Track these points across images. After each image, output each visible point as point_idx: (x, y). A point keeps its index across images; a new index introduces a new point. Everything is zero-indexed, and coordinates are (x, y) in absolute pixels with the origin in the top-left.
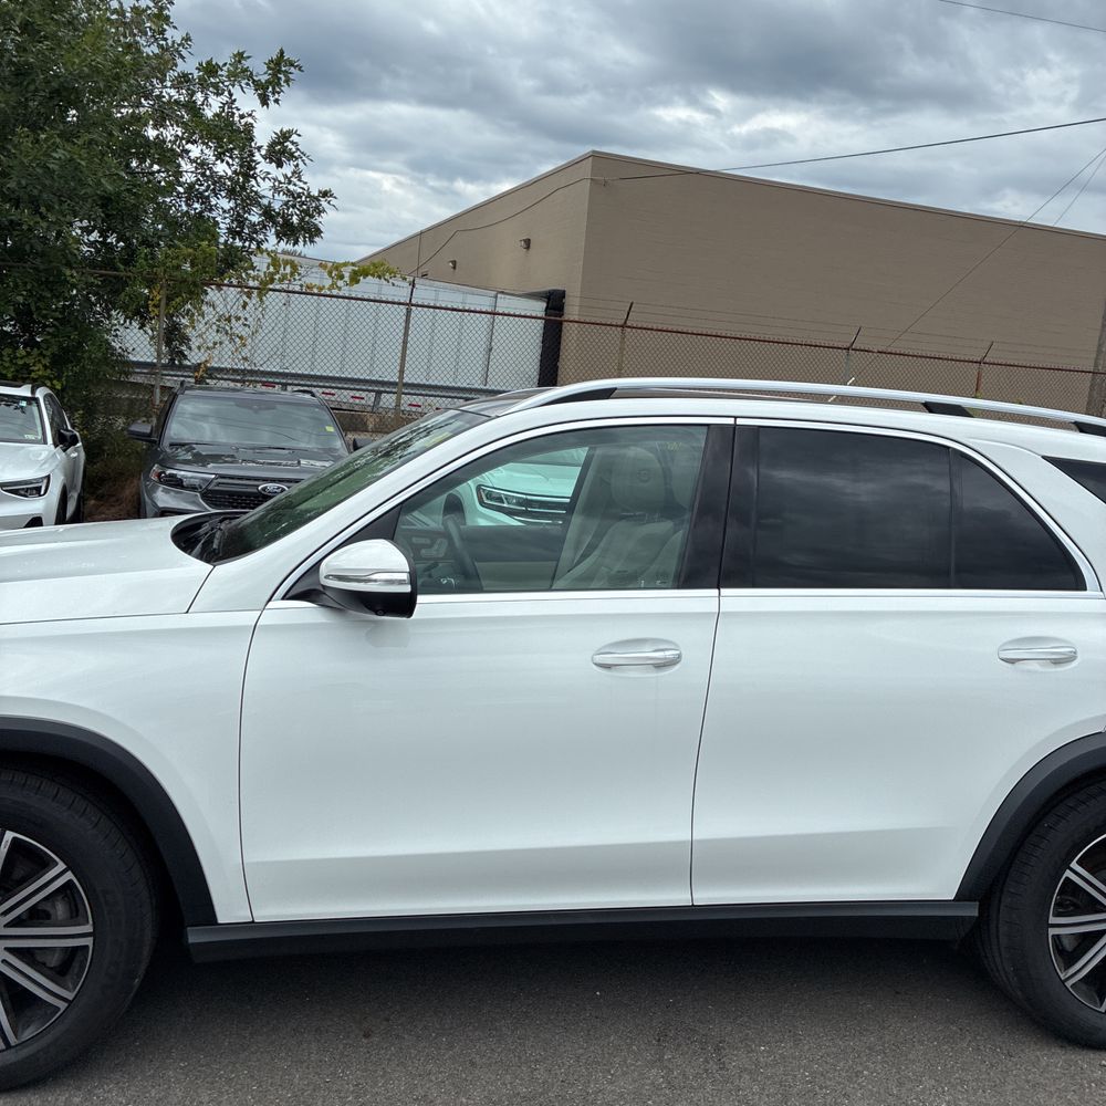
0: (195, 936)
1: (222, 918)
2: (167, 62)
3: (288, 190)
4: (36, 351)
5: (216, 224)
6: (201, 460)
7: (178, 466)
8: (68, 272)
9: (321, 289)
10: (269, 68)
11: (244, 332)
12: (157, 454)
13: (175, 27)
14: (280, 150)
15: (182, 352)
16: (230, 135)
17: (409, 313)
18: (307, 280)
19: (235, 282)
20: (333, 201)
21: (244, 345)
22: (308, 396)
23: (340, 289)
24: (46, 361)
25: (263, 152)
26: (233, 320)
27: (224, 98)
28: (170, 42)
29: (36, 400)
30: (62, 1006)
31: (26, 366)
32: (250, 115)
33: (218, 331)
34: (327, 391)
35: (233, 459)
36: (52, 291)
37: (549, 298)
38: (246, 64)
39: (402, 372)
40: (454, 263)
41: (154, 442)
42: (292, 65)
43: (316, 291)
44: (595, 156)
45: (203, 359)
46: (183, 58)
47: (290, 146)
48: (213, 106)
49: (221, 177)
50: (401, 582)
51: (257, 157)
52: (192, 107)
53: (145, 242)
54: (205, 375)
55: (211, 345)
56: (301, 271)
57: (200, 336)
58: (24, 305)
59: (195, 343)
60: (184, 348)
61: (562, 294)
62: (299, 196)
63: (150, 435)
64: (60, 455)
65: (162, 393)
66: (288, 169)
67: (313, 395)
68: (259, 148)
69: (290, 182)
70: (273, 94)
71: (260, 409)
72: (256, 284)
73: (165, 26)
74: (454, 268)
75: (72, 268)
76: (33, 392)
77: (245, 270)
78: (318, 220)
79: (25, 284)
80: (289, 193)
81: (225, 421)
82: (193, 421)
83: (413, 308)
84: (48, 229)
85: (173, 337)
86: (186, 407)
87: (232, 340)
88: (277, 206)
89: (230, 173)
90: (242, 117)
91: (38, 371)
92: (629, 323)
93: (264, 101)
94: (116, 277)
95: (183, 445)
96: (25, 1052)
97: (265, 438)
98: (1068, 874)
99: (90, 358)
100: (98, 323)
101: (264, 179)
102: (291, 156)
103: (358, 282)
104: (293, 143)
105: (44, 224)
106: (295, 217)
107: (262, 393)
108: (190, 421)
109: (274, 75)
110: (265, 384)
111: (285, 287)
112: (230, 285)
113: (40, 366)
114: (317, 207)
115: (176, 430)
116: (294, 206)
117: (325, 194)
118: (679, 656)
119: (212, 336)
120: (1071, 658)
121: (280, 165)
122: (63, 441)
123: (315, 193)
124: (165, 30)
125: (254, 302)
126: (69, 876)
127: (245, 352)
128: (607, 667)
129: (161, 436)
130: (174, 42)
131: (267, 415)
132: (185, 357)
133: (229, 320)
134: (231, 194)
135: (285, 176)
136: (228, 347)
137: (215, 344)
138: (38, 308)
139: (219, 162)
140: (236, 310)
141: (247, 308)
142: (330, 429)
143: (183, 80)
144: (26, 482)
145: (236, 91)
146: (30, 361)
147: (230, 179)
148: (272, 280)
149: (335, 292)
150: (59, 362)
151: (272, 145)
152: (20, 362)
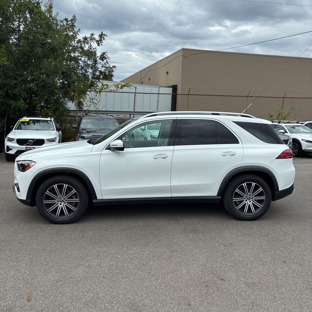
0: (94, 201)
1: (98, 198)
2: (75, 37)
3: (105, 66)
4: (49, 110)
5: (89, 76)
6: (88, 132)
7: (83, 134)
8: (56, 91)
9: (114, 90)
10: (99, 37)
11: (96, 102)
12: (79, 131)
13: (76, 28)
14: (103, 57)
15: (82, 108)
16: (91, 54)
17: (135, 95)
18: (110, 89)
19: (94, 90)
20: (116, 68)
21: (97, 105)
22: (112, 117)
23: (118, 90)
24: (52, 112)
25: (99, 58)
26: (94, 99)
27: (89, 45)
28: (75, 31)
29: (52, 121)
30: (75, 211)
31: (47, 113)
32: (95, 48)
33: (90, 102)
34: (117, 115)
35: (95, 132)
36: (52, 95)
37: (173, 87)
38: (94, 36)
39: (134, 109)
40: (149, 79)
41: (78, 129)
42: (105, 35)
43: (113, 91)
44: (183, 49)
45: (87, 109)
46: (78, 35)
47: (105, 56)
48: (86, 47)
49: (89, 64)
50: (122, 145)
51: (98, 59)
52: (81, 48)
53: (73, 82)
54: (87, 112)
55: (89, 105)
56: (109, 87)
57: (86, 103)
58: (46, 99)
59: (85, 105)
60: (82, 106)
61: (176, 86)
62: (108, 67)
63: (77, 127)
64: (58, 133)
65: (78, 117)
66: (105, 61)
67: (113, 116)
68: (98, 57)
69: (105, 65)
70: (101, 43)
71: (101, 120)
72: (99, 90)
73: (74, 28)
74: (150, 80)
75: (56, 90)
76: (51, 119)
77: (96, 87)
78: (112, 73)
79: (46, 94)
80: (105, 67)
81: (93, 124)
82: (86, 124)
83: (136, 94)
84: (51, 81)
85: (80, 104)
86: (84, 121)
87: (93, 104)
88: (103, 70)
89: (91, 64)
90: (93, 49)
91: (50, 114)
92: (190, 94)
93: (99, 45)
94: (66, 91)
95: (84, 129)
96: (70, 218)
97: (102, 127)
98: (236, 191)
99: (61, 110)
100: (63, 102)
101: (99, 64)
102: (106, 58)
103: (122, 88)
104: (106, 55)
105: (50, 80)
106: (107, 73)
107: (101, 117)
108: (85, 124)
109: (101, 38)
110: (102, 114)
111: (105, 91)
112: (93, 91)
113: (50, 113)
114: (112, 70)
115: (82, 126)
116: (107, 70)
117: (114, 67)
118: (167, 157)
119: (89, 103)
120: (235, 155)
121: (103, 60)
122: (58, 130)
123: (111, 67)
124: (74, 29)
125: (98, 95)
126: (75, 191)
127: (97, 107)
128: (156, 158)
129: (79, 127)
130: (76, 31)
131: (103, 122)
132: (83, 109)
133: (93, 99)
134: (92, 68)
135: (104, 63)
136: (93, 106)
137: (90, 105)
138: (49, 99)
139: (88, 61)
140: (94, 97)
141: (97, 96)
142: (117, 124)
143: (79, 41)
144: (51, 139)
145: (92, 43)
146: (48, 112)
147: (92, 65)
148: (102, 90)
149: (117, 91)
150: (54, 112)
151: (101, 56)
152: (46, 112)
